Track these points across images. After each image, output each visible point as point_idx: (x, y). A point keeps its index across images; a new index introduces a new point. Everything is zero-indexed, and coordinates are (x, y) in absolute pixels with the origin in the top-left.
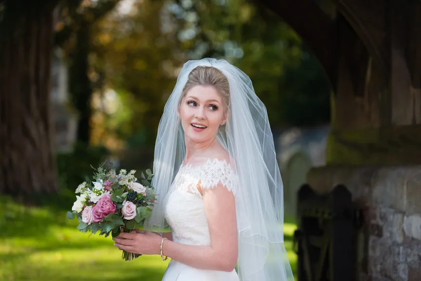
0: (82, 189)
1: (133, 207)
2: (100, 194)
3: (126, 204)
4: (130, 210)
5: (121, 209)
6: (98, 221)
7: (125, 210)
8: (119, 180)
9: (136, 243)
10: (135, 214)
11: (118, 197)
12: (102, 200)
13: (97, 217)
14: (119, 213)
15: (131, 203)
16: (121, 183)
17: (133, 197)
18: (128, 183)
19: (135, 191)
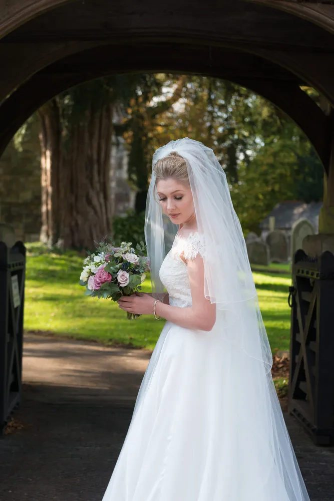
0: (87, 261)
1: (127, 275)
2: (98, 266)
3: (120, 273)
4: (124, 278)
5: (116, 278)
6: (97, 288)
7: (120, 279)
8: (115, 252)
9: (134, 305)
10: (128, 282)
11: (111, 268)
12: (100, 271)
13: (97, 285)
14: (115, 281)
15: (125, 272)
16: (116, 255)
17: (126, 266)
18: (122, 255)
19: (128, 261)
